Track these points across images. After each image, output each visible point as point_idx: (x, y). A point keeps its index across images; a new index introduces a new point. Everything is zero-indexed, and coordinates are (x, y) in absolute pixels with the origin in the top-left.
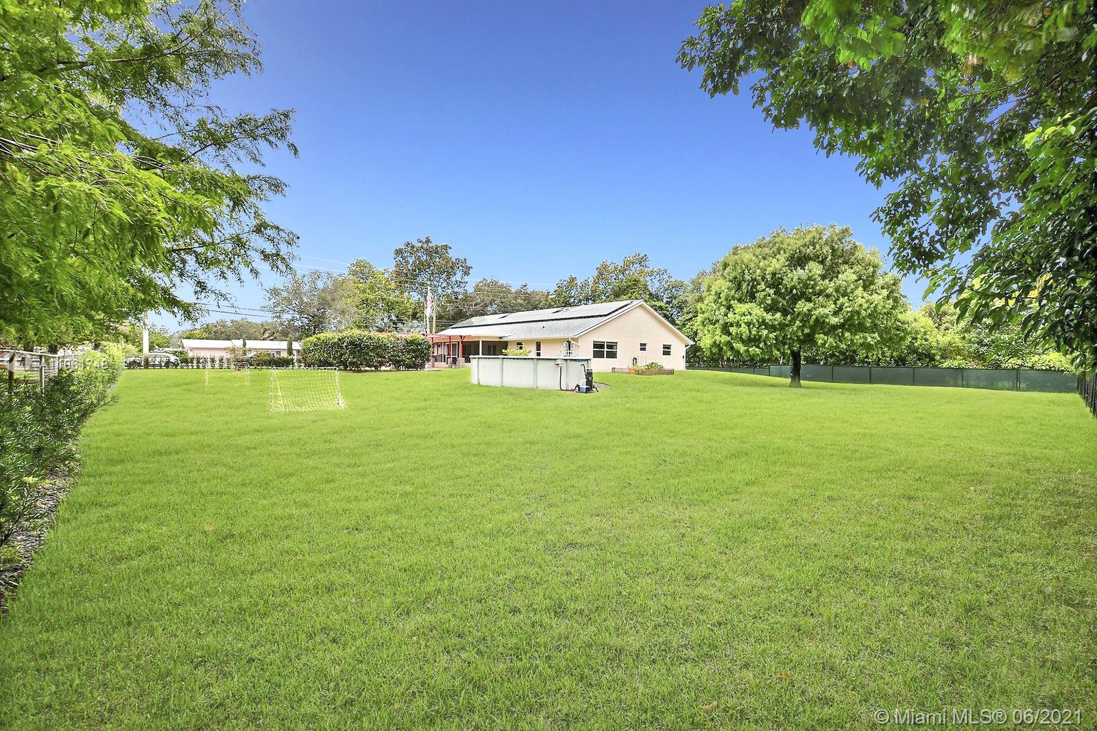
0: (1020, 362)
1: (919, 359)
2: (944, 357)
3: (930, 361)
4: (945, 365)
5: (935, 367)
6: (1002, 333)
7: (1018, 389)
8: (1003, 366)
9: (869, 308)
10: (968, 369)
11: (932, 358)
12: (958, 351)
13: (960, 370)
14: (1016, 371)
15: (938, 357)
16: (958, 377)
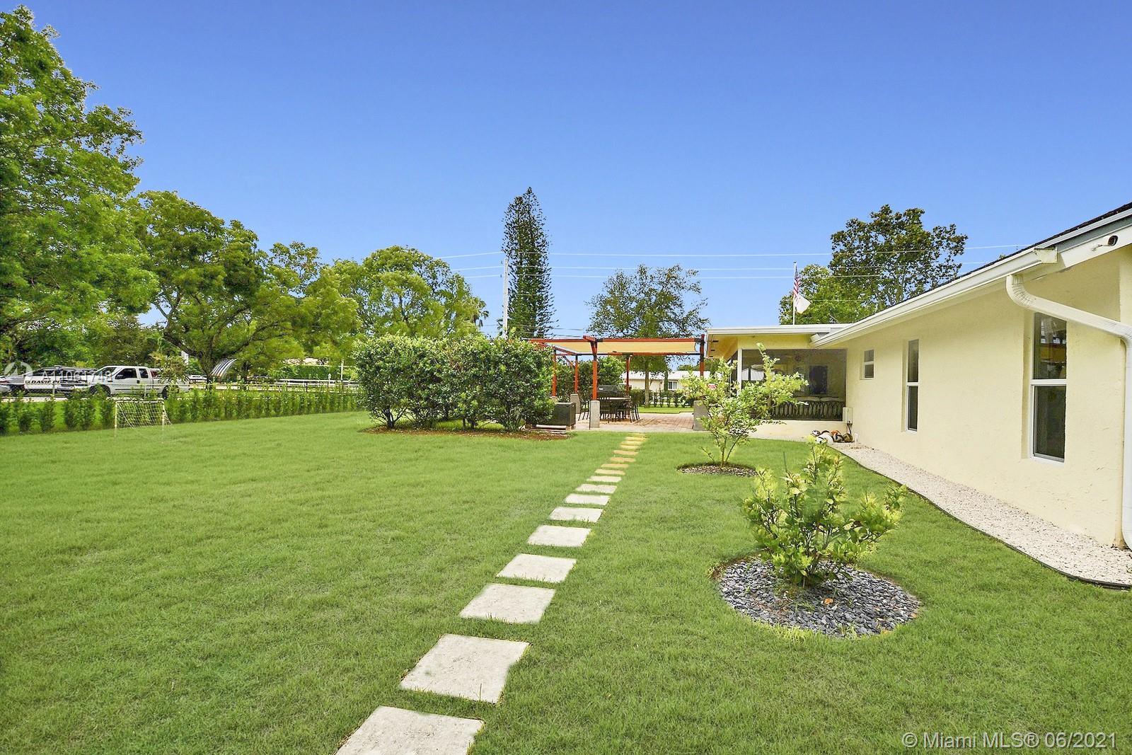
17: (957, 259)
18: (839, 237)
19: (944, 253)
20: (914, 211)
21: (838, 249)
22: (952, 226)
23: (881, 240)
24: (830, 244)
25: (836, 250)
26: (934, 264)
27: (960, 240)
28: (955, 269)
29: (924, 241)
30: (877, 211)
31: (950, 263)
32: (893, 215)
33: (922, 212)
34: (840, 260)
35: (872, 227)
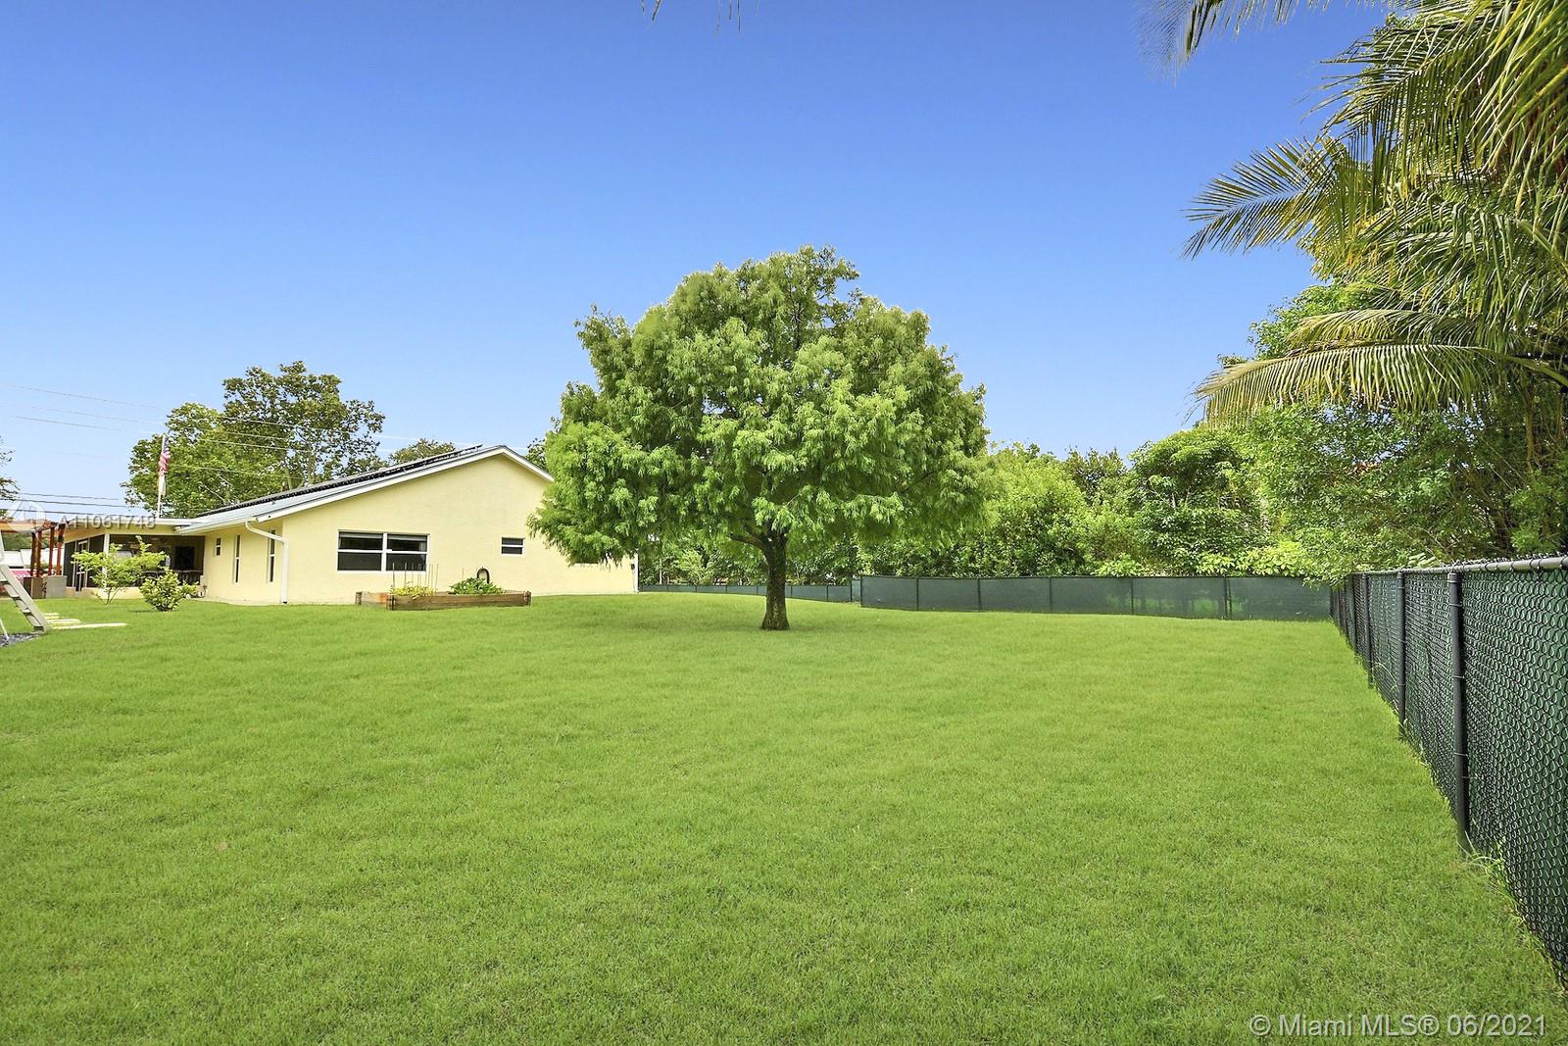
0: (1227, 561)
1: (1059, 562)
2: (1100, 556)
3: (1078, 564)
4: (1102, 571)
5: (1086, 575)
6: (1194, 505)
7: (1229, 616)
8: (1201, 569)
9: (864, 428)
10: (1142, 577)
11: (1077, 556)
12: (1123, 544)
13: (1125, 579)
14: (1221, 578)
15: (1088, 557)
16: (1125, 595)
17: (376, 437)
18: (234, 385)
19: (363, 428)
20: (330, 378)
21: (233, 399)
22: (371, 402)
23: (292, 400)
24: (223, 391)
25: (230, 399)
26: (353, 437)
27: (379, 418)
28: (374, 446)
29: (340, 412)
30: (289, 364)
31: (368, 440)
32: (306, 374)
33: (339, 382)
34: (234, 414)
35: (280, 382)
